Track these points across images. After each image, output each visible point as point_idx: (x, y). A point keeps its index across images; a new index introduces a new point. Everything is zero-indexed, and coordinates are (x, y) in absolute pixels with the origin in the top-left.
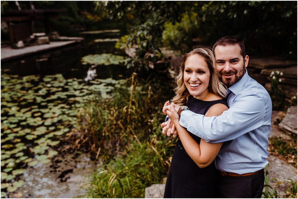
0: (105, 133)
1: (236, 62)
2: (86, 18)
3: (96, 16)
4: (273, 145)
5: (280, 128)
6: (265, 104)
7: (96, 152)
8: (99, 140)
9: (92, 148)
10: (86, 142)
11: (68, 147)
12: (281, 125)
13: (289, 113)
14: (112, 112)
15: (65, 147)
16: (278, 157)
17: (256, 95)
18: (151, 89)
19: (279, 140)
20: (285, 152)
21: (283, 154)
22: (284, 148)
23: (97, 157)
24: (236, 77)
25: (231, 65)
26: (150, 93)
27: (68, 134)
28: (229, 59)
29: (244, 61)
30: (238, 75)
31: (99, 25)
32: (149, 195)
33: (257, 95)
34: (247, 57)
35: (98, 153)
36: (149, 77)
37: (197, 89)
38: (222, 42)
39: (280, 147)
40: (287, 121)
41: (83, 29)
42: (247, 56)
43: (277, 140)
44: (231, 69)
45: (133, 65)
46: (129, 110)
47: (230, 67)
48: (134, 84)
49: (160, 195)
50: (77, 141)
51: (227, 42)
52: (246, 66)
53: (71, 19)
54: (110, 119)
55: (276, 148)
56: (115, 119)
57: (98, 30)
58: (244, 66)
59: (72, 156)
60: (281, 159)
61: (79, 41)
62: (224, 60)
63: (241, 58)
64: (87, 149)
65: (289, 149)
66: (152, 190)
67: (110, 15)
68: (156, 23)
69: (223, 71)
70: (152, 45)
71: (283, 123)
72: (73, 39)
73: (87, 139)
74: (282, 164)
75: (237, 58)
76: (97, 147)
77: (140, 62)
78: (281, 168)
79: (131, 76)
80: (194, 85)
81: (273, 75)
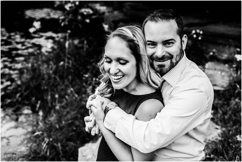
1: (171, 45)
6: (208, 98)
7: (36, 105)
9: (32, 101)
11: (9, 101)
13: (208, 69)
14: (50, 66)
15: (7, 101)
17: (197, 89)
18: (86, 43)
23: (37, 109)
24: (171, 62)
25: (165, 47)
26: (86, 46)
27: (9, 88)
28: (162, 40)
29: (182, 41)
30: (174, 61)
32: (82, 156)
33: (199, 89)
34: (186, 37)
35: (38, 106)
37: (119, 82)
38: (153, 17)
42: (185, 35)
44: (164, 54)
45: (67, 23)
46: (66, 64)
47: (163, 51)
49: (93, 156)
50: (18, 95)
51: (160, 17)
52: (184, 48)
56: (54, 72)
58: (181, 49)
59: (13, 109)
62: (155, 41)
63: (178, 39)
66: (85, 151)
69: (154, 56)
73: (28, 91)
75: (172, 40)
80: (116, 77)
81: (194, 34)
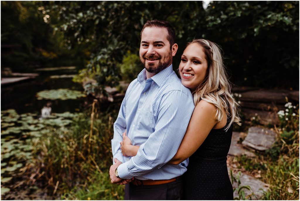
0: (64, 164)
2: (41, 55)
3: (52, 53)
4: (240, 162)
5: (244, 145)
7: (54, 186)
8: (57, 173)
9: (49, 182)
10: (42, 177)
11: (22, 183)
12: (244, 143)
13: (251, 132)
14: (71, 143)
16: (245, 173)
18: (111, 120)
19: (244, 157)
20: (251, 168)
21: (250, 170)
22: (251, 164)
23: (55, 191)
24: (160, 63)
26: (111, 124)
27: (21, 170)
28: (153, 41)
30: (162, 61)
31: (54, 62)
34: (176, 45)
35: (56, 187)
36: (109, 109)
39: (246, 163)
40: (250, 139)
41: (37, 66)
43: (242, 157)
46: (90, 140)
47: (153, 51)
48: (94, 111)
50: (33, 176)
53: (25, 55)
54: (69, 151)
55: (242, 165)
56: (75, 150)
57: (54, 67)
60: (248, 175)
61: (34, 77)
64: (43, 183)
65: (255, 165)
67: (69, 45)
68: (117, 48)
70: (113, 71)
71: (246, 141)
72: (26, 76)
73: (43, 173)
74: (250, 179)
76: (55, 182)
77: (101, 89)
78: (250, 183)
79: (92, 103)
